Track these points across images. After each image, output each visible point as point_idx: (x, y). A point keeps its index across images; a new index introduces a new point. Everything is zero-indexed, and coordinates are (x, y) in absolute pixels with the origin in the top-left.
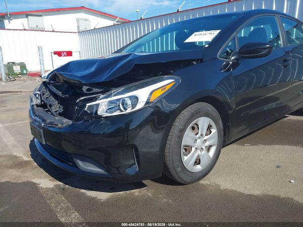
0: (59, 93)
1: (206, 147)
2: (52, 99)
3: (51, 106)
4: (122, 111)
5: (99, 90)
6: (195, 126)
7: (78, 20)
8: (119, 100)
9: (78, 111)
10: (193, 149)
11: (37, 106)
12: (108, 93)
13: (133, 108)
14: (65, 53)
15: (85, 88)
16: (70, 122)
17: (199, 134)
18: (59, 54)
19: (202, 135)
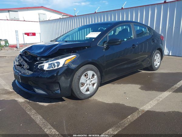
0: (27, 60)
1: (92, 84)
2: (24, 62)
3: (23, 65)
4: (53, 68)
5: (44, 59)
6: (86, 75)
7: (39, 14)
8: (52, 63)
9: (35, 68)
10: (86, 84)
11: (17, 65)
12: (47, 61)
13: (58, 67)
14: (31, 34)
15: (38, 58)
16: (32, 73)
17: (88, 78)
18: (28, 34)
19: (89, 78)
